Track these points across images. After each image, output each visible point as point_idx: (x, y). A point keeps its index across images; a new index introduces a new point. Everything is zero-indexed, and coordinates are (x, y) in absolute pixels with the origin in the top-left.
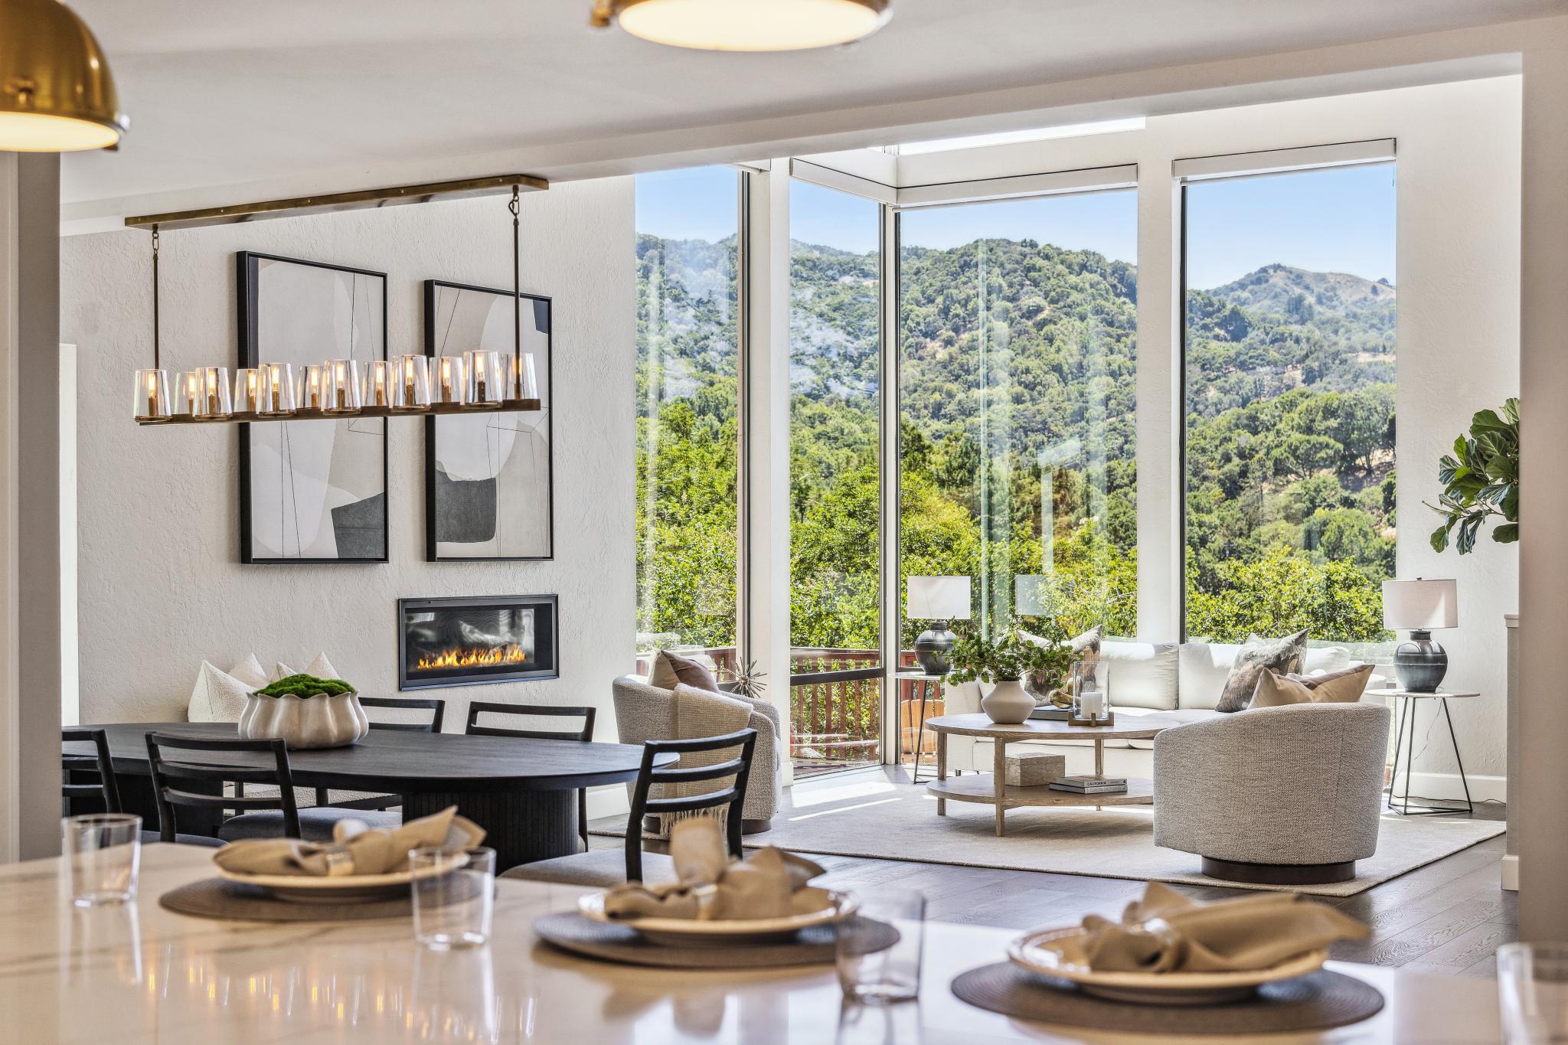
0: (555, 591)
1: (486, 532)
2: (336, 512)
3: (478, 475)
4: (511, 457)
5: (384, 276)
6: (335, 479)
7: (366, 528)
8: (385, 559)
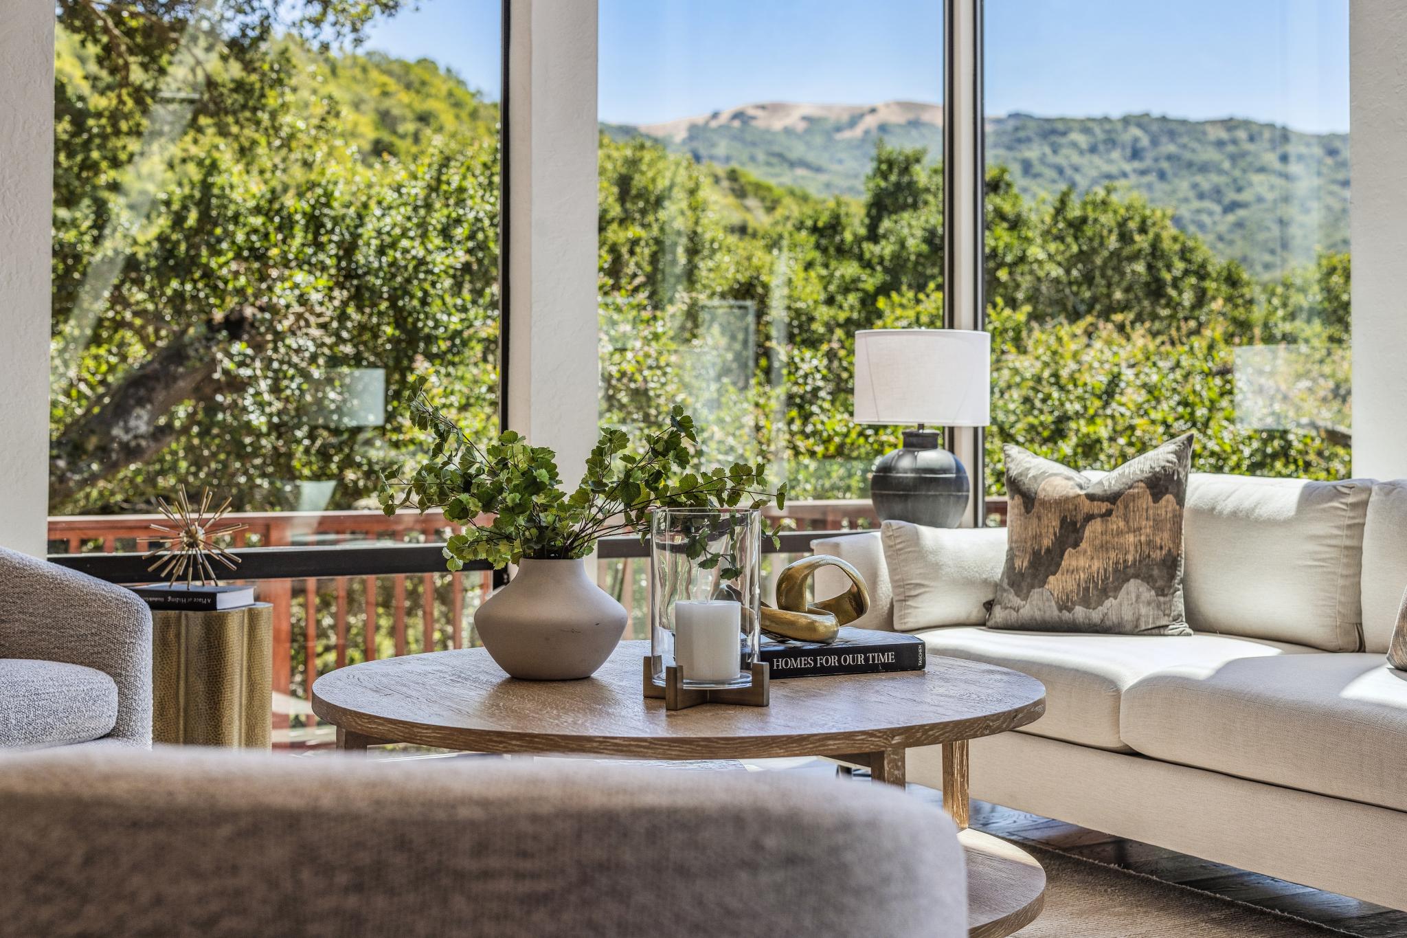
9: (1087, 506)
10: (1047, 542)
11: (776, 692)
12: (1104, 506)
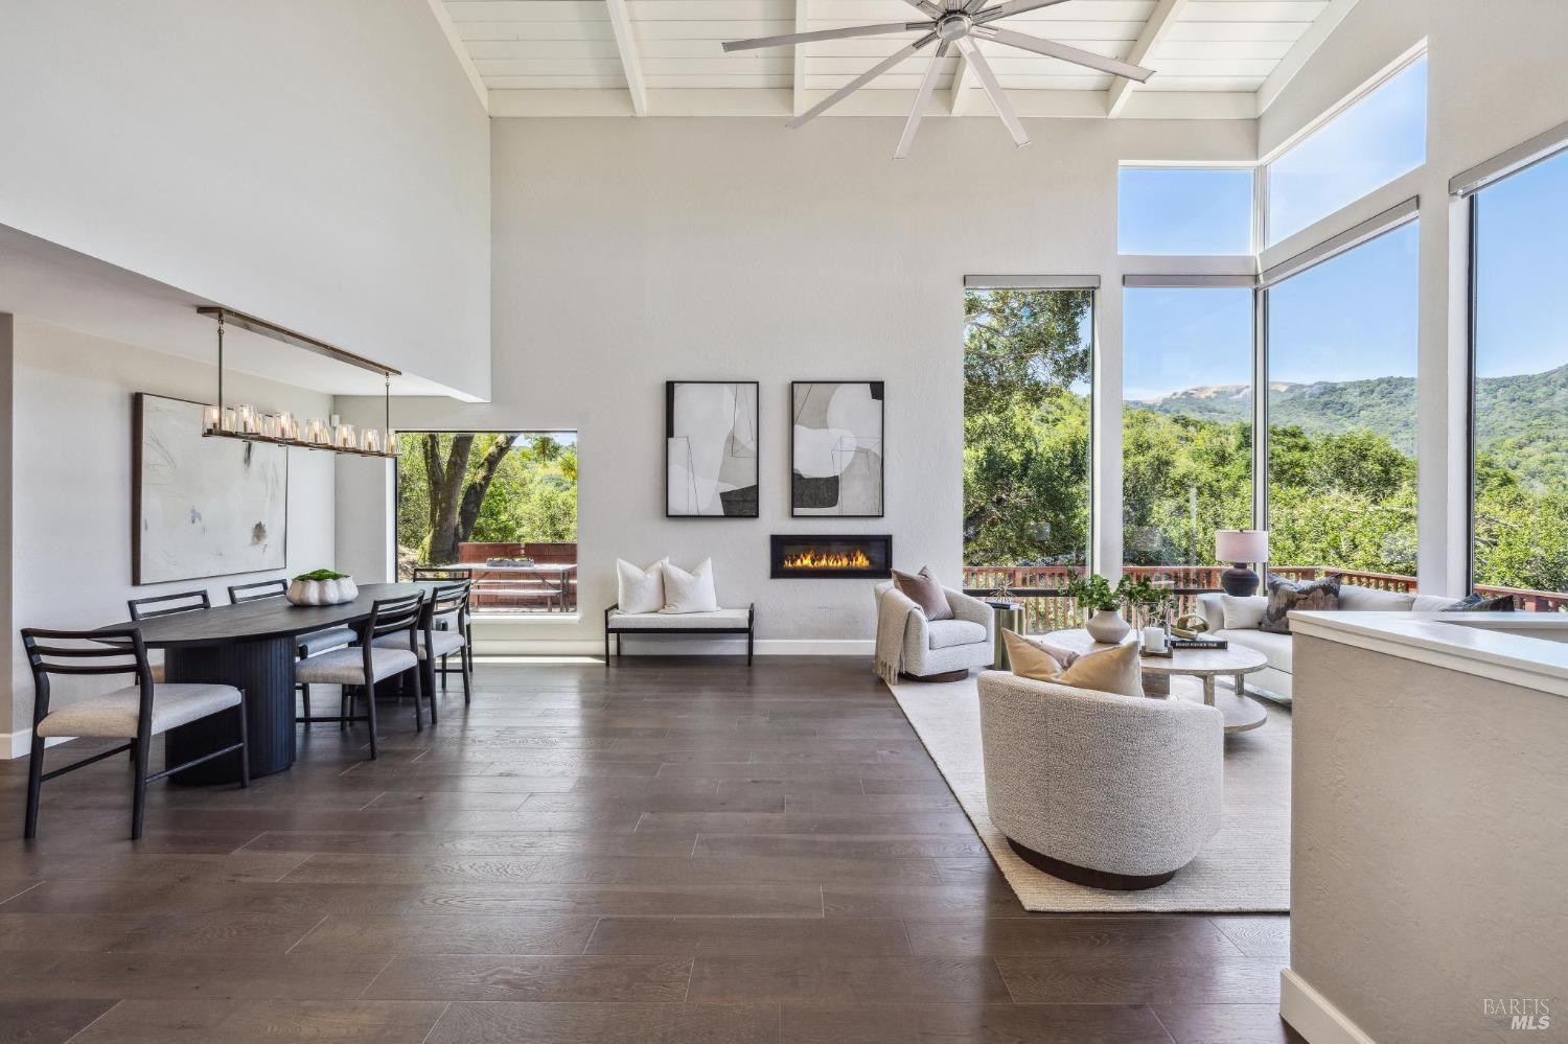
0: (890, 533)
1: (833, 502)
2: (723, 495)
3: (826, 473)
4: (851, 465)
5: (758, 383)
6: (722, 479)
7: (745, 501)
8: (757, 516)
9: (1298, 596)
10: (1282, 606)
11: (1176, 653)
12: (1305, 596)
